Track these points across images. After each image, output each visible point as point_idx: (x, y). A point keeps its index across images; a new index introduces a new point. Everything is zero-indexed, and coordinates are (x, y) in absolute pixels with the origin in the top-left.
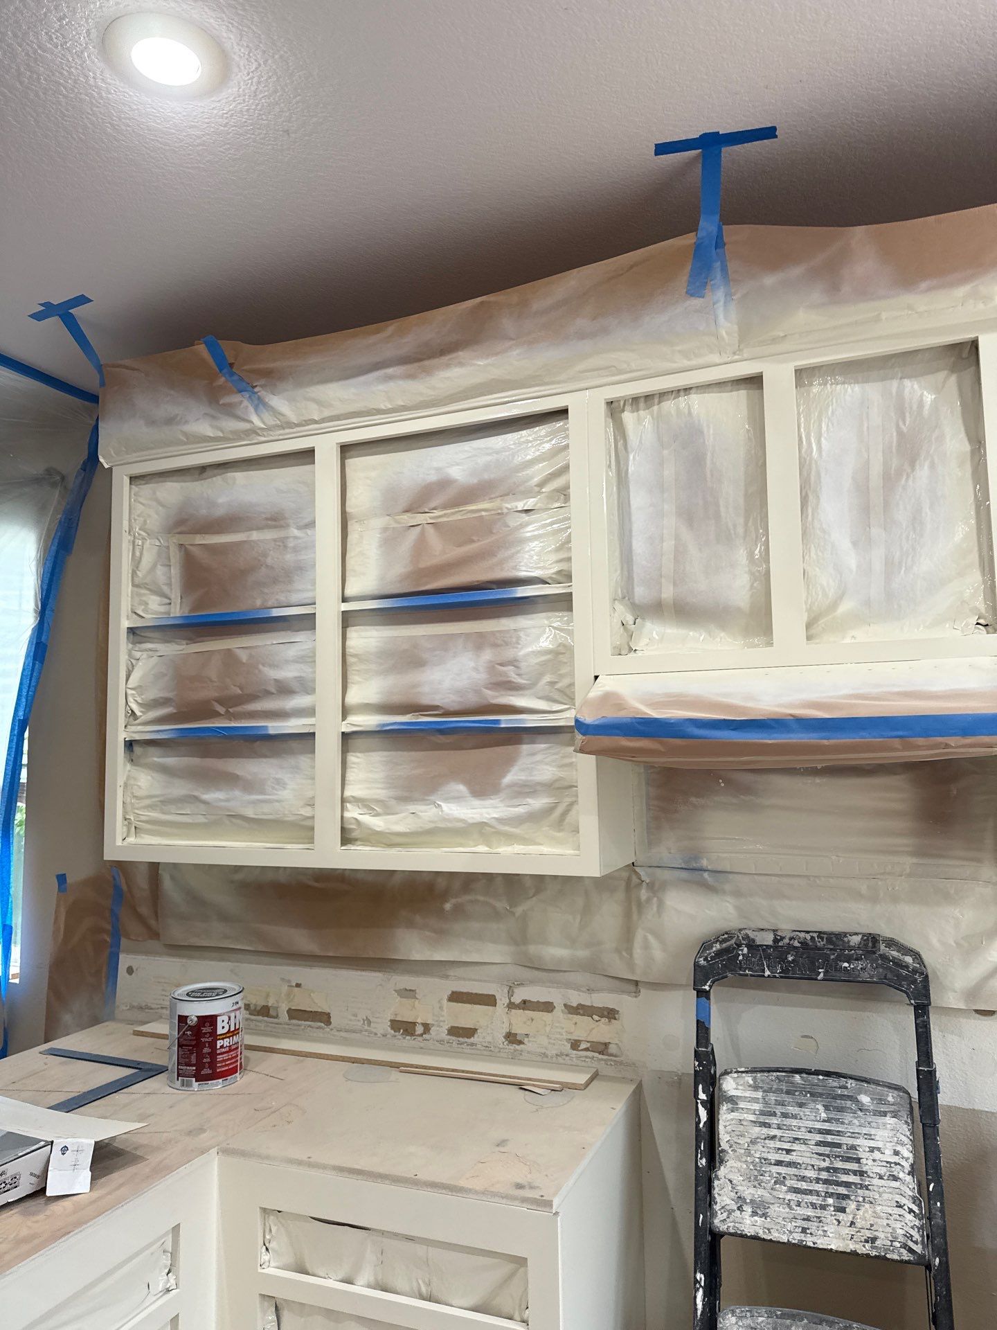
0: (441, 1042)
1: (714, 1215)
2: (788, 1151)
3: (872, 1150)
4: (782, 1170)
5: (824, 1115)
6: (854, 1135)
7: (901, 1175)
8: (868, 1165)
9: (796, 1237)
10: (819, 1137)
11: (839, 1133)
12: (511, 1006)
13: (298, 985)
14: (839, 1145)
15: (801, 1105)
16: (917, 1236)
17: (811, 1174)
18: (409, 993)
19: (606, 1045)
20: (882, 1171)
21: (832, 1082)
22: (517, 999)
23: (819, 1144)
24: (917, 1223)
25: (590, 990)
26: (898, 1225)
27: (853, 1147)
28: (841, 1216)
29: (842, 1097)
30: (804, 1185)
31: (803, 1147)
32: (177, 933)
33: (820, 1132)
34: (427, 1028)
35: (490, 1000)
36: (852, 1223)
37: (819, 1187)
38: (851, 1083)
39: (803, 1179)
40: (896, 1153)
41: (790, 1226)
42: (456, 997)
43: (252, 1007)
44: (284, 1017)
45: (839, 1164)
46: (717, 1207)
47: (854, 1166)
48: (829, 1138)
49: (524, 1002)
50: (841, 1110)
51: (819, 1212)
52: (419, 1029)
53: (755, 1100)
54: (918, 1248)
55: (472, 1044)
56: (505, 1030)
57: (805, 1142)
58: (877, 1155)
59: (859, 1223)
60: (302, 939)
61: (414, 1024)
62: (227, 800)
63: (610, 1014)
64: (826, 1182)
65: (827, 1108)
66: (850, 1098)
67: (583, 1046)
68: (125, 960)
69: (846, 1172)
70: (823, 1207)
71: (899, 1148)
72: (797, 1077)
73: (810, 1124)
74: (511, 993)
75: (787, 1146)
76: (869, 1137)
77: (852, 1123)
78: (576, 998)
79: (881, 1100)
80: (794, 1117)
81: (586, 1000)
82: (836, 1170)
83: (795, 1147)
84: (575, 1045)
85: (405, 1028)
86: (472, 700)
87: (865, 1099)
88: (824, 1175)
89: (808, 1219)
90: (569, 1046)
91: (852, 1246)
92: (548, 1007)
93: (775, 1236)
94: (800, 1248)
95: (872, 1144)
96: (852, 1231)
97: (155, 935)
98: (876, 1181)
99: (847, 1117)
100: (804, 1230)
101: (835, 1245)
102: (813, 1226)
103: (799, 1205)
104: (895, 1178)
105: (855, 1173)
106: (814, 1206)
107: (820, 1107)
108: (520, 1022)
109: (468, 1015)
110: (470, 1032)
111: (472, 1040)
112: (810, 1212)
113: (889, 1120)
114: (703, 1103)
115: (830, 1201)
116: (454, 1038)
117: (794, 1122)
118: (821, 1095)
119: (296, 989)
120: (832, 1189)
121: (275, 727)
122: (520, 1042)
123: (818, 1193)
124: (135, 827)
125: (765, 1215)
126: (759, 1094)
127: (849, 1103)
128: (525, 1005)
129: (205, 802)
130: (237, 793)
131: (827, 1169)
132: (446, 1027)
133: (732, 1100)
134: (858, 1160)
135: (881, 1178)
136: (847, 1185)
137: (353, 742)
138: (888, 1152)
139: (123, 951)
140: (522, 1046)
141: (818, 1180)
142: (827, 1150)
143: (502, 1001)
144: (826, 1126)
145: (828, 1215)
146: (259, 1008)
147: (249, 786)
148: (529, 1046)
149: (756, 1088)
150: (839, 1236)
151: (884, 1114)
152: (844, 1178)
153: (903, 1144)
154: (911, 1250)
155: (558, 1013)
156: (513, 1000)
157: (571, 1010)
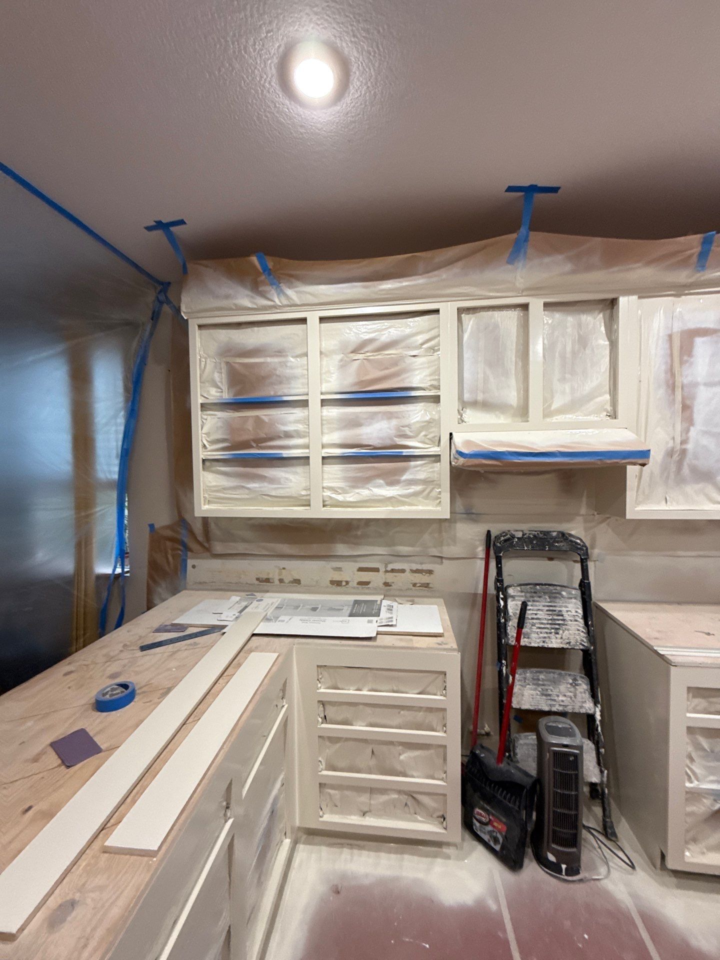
0: (354, 588)
1: (508, 639)
2: (536, 614)
3: (567, 611)
4: (535, 621)
5: (549, 600)
6: (560, 607)
7: (579, 619)
8: (567, 617)
9: (541, 645)
10: (547, 608)
11: (555, 606)
12: (386, 571)
13: (284, 569)
14: (555, 611)
15: (540, 597)
16: (585, 640)
17: (545, 622)
18: (339, 569)
19: (428, 584)
20: (572, 618)
21: (551, 588)
22: (389, 569)
23: (547, 611)
24: (585, 635)
25: (421, 564)
26: (578, 637)
27: (560, 611)
28: (557, 636)
29: (555, 593)
30: (543, 626)
31: (541, 612)
32: (218, 548)
33: (548, 606)
34: (347, 583)
35: (376, 570)
36: (562, 638)
37: (548, 626)
38: (558, 588)
39: (542, 624)
40: (576, 612)
41: (538, 641)
42: (361, 569)
43: (261, 579)
44: (277, 582)
45: (555, 617)
46: (509, 637)
47: (561, 618)
48: (551, 608)
49: (392, 570)
50: (555, 598)
51: (549, 635)
52: (344, 583)
53: (522, 596)
54: (586, 644)
55: (369, 588)
56: (384, 581)
57: (542, 610)
58: (569, 613)
59: (564, 637)
60: (285, 548)
61: (341, 582)
62: (260, 487)
63: (430, 572)
64: (551, 624)
65: (550, 597)
66: (558, 593)
67: (418, 585)
68: (190, 562)
69: (558, 620)
70: (551, 633)
71: (577, 610)
72: (538, 587)
73: (544, 604)
74: (386, 566)
75: (535, 612)
76: (566, 607)
77: (559, 602)
78: (415, 567)
79: (570, 593)
80: (537, 601)
81: (419, 567)
82: (555, 620)
83: (538, 612)
84: (414, 585)
85: (338, 583)
86: (388, 442)
87: (564, 593)
88: (550, 622)
89: (545, 638)
90: (412, 585)
91: (561, 646)
92: (403, 571)
93: (533, 645)
94: (543, 648)
95: (567, 609)
96: (561, 640)
97: (208, 550)
98: (570, 622)
99: (558, 600)
100: (544, 642)
101: (555, 646)
102: (547, 640)
103: (541, 633)
104: (576, 621)
105: (562, 620)
106: (547, 633)
107: (547, 597)
108: (390, 578)
109: (365, 576)
110: (368, 583)
111: (368, 586)
112: (546, 635)
113: (574, 600)
114: (502, 599)
115: (553, 631)
116: (360, 586)
117: (537, 604)
118: (547, 593)
119: (283, 571)
120: (553, 626)
121: (286, 453)
122: (390, 586)
123: (548, 628)
124: (209, 501)
125: (528, 638)
126: (523, 594)
127: (558, 595)
128: (393, 571)
129: (248, 489)
130: (266, 484)
131: (551, 620)
132: (356, 582)
133: (513, 597)
134: (562, 615)
135: (571, 621)
136: (559, 624)
137: (326, 461)
138: (573, 611)
139: (190, 558)
140: (391, 587)
141: (548, 624)
142: (550, 613)
143: (382, 569)
144: (550, 604)
145: (552, 636)
146: (264, 579)
147: (272, 481)
148: (394, 587)
149: (522, 592)
150: (557, 643)
151: (571, 598)
152: (558, 622)
153: (578, 608)
154: (583, 645)
155: (408, 573)
156: (387, 569)
157: (413, 571)
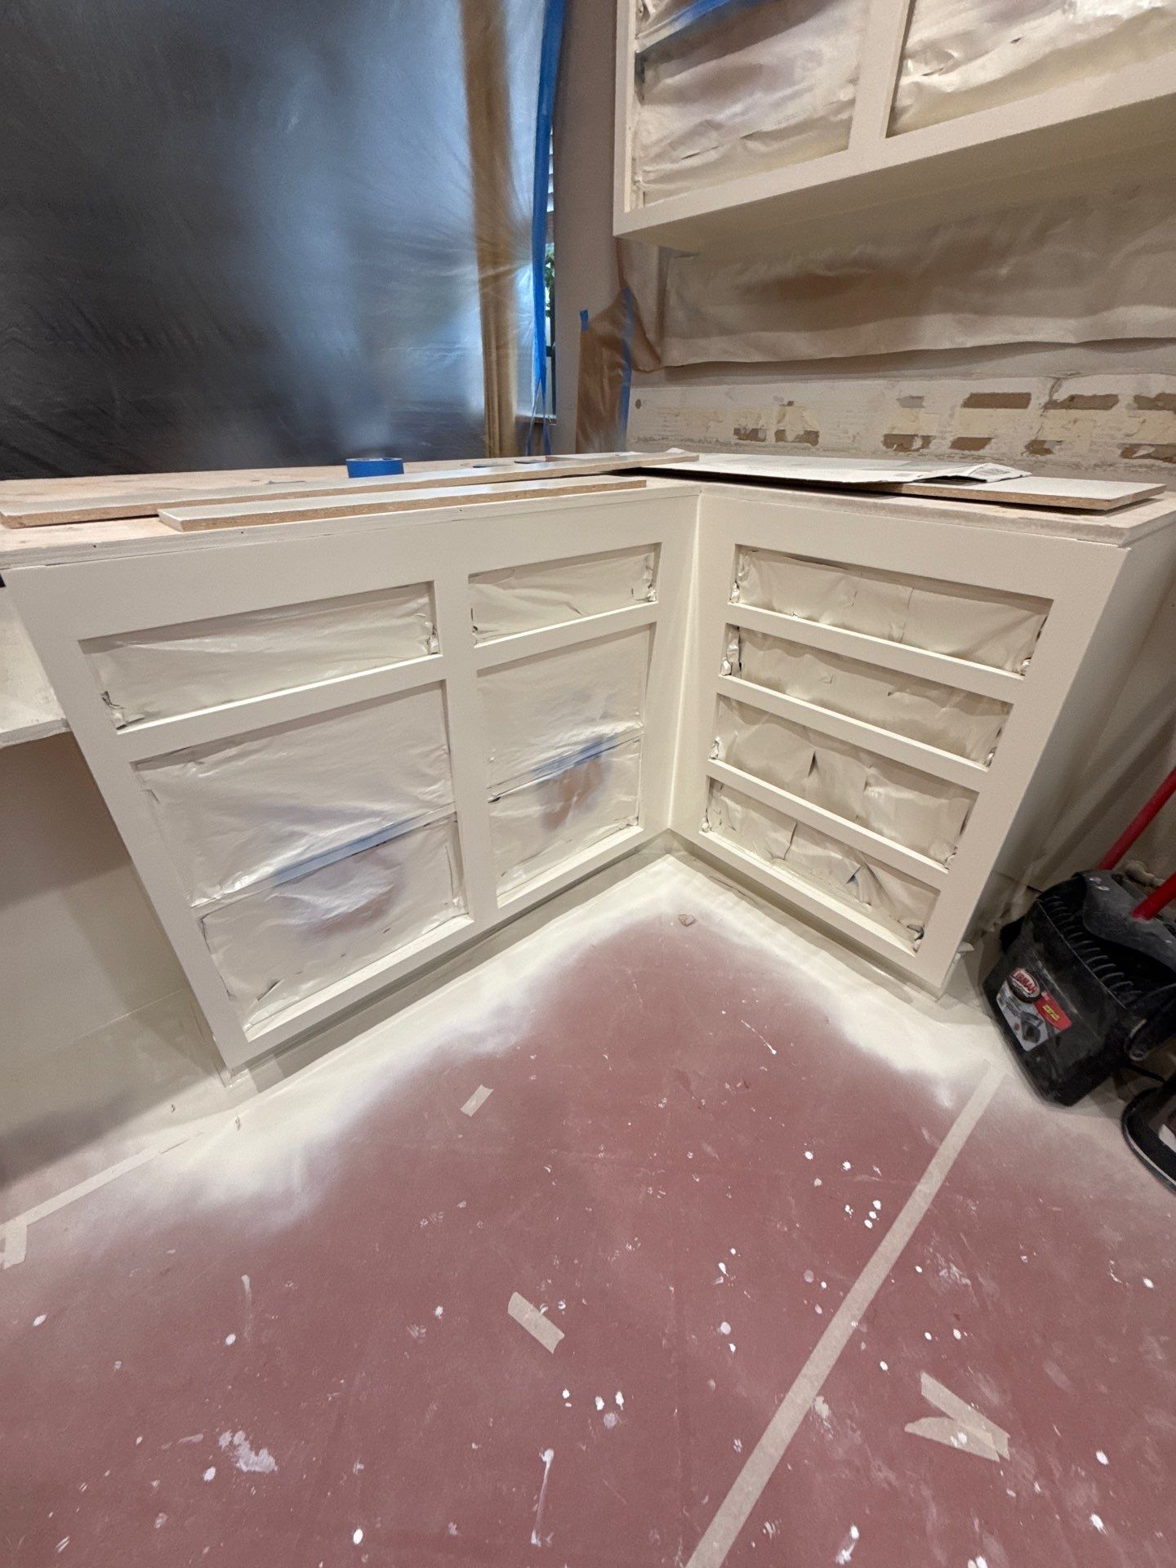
0: (940, 455)
12: (1052, 405)
13: (791, 403)
18: (914, 402)
22: (1061, 395)
34: (927, 440)
35: (1019, 401)
42: (976, 401)
43: (742, 432)
44: (771, 437)
49: (1072, 398)
52: (918, 443)
55: (979, 457)
56: (1030, 438)
61: (912, 437)
68: (635, 394)
74: (1053, 390)
78: (1159, 386)
84: (1129, 451)
85: (900, 442)
90: (1120, 452)
92: (1107, 402)
97: (660, 362)
108: (1054, 427)
110: (981, 442)
111: (981, 452)
116: (957, 451)
119: (788, 408)
122: (1048, 451)
128: (1073, 402)
129: (718, 127)
130: (758, 95)
139: (634, 385)
140: (1049, 456)
143: (1039, 398)
147: (773, 78)
155: (1119, 410)
156: (1055, 397)
157: (1144, 403)
